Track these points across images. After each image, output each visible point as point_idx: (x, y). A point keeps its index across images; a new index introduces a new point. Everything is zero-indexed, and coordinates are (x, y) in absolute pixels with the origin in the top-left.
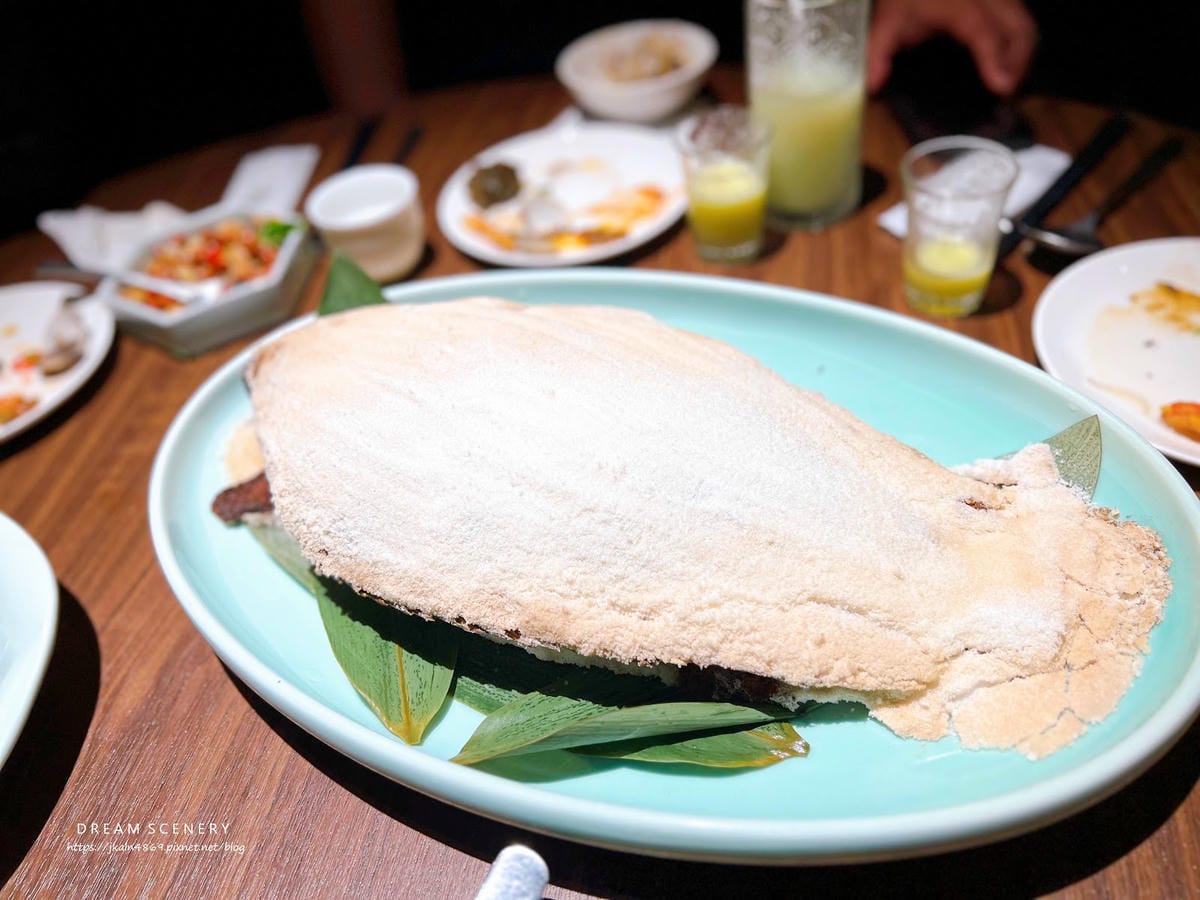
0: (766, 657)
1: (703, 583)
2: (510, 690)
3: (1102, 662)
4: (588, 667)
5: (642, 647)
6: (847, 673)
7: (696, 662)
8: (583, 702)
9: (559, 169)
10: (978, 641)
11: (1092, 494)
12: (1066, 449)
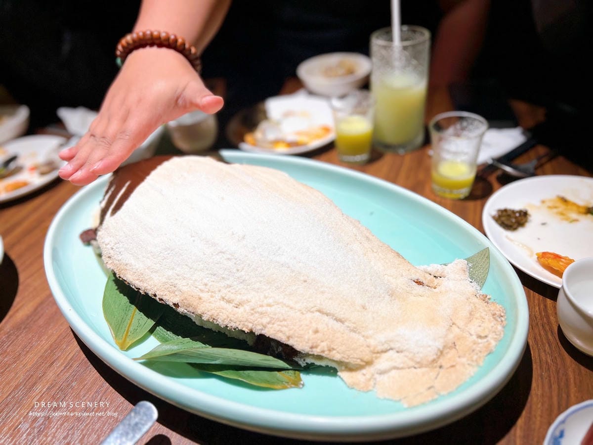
0: (287, 334)
1: (267, 295)
2: (178, 336)
3: (458, 367)
4: (217, 331)
5: (231, 320)
6: (326, 349)
7: (254, 331)
8: (207, 346)
9: (288, 114)
10: (396, 345)
11: (481, 287)
12: (474, 264)
